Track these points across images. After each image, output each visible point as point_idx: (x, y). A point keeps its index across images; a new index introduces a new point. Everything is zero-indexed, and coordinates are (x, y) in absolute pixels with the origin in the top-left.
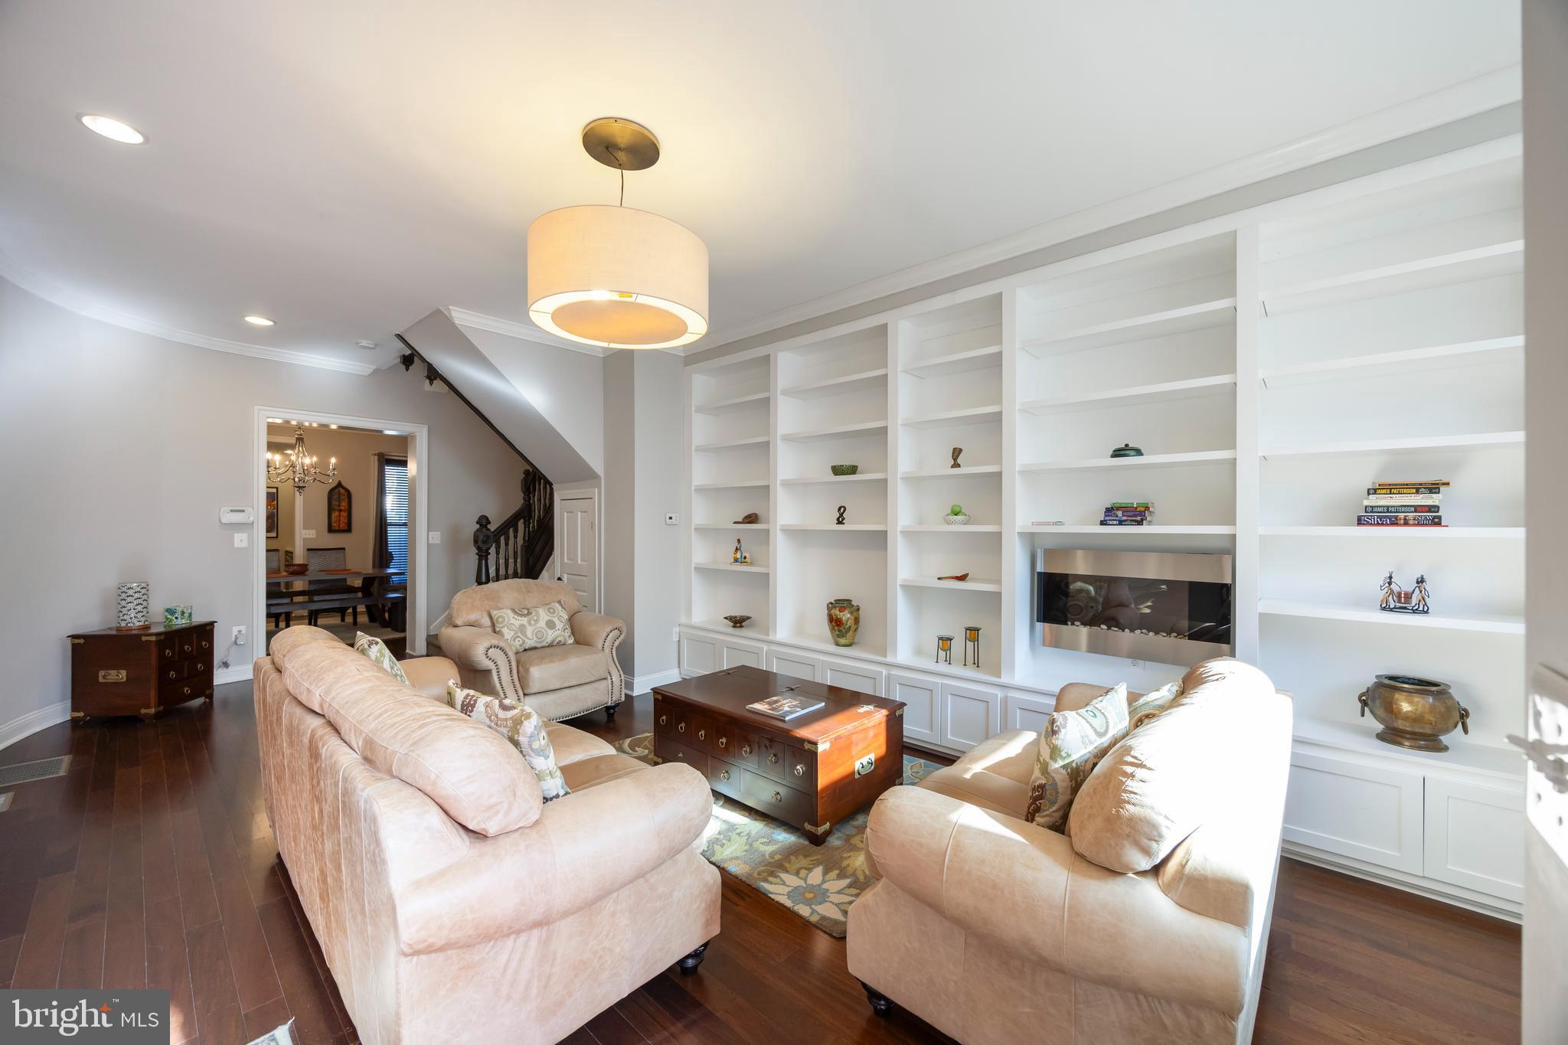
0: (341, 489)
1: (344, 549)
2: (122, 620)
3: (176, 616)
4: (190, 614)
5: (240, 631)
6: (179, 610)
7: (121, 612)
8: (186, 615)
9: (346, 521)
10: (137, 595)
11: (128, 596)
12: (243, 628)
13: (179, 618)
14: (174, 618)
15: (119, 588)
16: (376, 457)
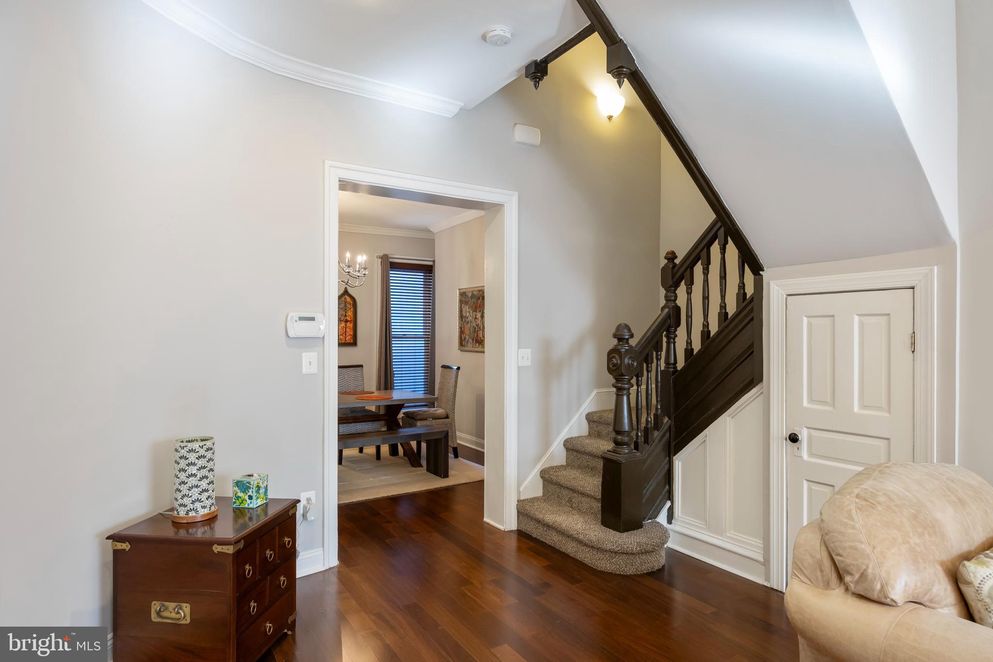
0: (347, 297)
1: (361, 366)
2: (181, 505)
3: (250, 493)
4: (266, 488)
5: (309, 500)
6: (254, 481)
7: (180, 491)
8: (262, 491)
9: (351, 333)
10: (200, 463)
11: (188, 465)
12: (312, 494)
13: (254, 498)
14: (247, 497)
15: (176, 450)
16: (380, 260)
